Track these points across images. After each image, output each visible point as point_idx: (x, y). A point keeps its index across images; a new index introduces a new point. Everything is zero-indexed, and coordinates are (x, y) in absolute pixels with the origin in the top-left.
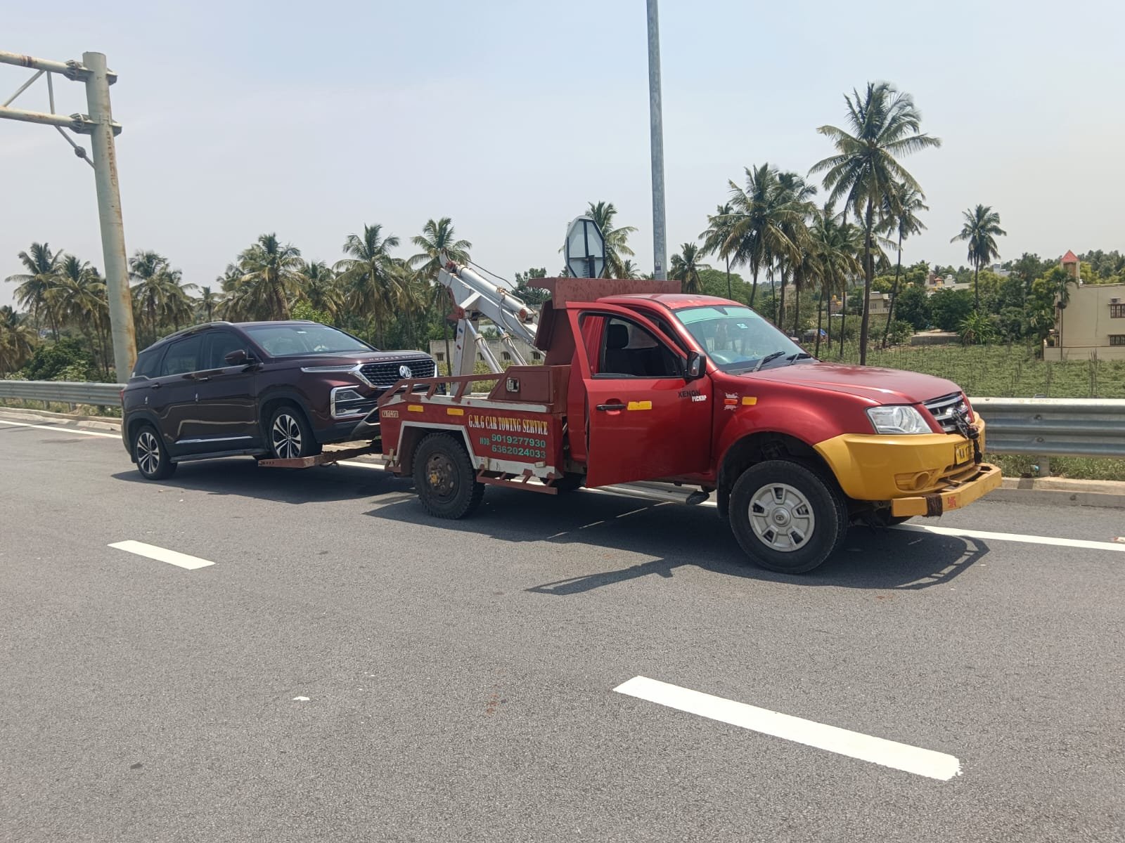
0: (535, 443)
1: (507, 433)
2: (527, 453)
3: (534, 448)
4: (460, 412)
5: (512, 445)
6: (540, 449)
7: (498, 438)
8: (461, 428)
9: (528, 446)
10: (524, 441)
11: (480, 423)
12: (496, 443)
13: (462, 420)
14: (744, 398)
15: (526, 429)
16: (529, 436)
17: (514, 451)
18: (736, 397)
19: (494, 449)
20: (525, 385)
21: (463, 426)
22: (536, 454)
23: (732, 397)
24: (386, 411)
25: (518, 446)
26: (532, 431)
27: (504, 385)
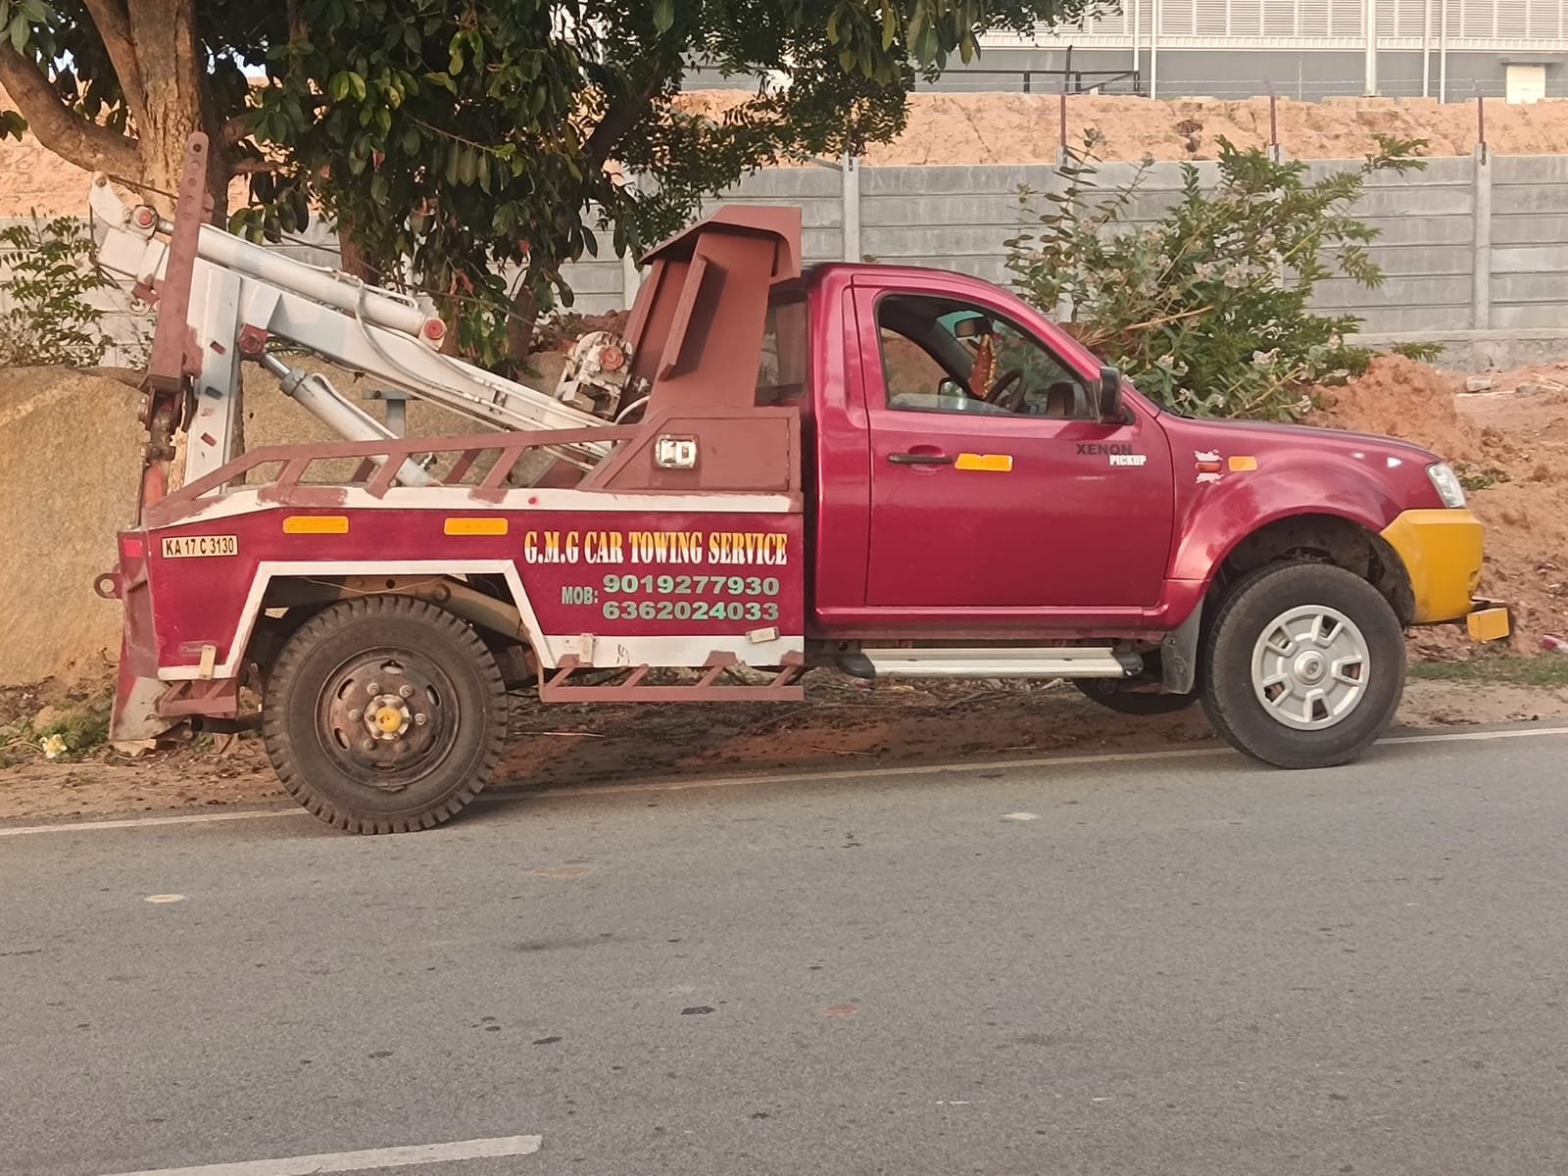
0: (747, 586)
1: (656, 569)
2: (719, 611)
3: (743, 598)
4: (500, 527)
5: (674, 598)
6: (761, 599)
7: (629, 584)
8: (506, 567)
9: (726, 597)
10: (711, 585)
11: (562, 550)
12: (620, 596)
13: (508, 547)
14: (1231, 460)
15: (719, 554)
16: (729, 570)
17: (682, 612)
18: (1216, 458)
19: (610, 611)
20: (714, 451)
21: (510, 563)
22: (748, 611)
23: (1207, 458)
24: (182, 541)
25: (691, 598)
26: (738, 558)
27: (646, 452)
